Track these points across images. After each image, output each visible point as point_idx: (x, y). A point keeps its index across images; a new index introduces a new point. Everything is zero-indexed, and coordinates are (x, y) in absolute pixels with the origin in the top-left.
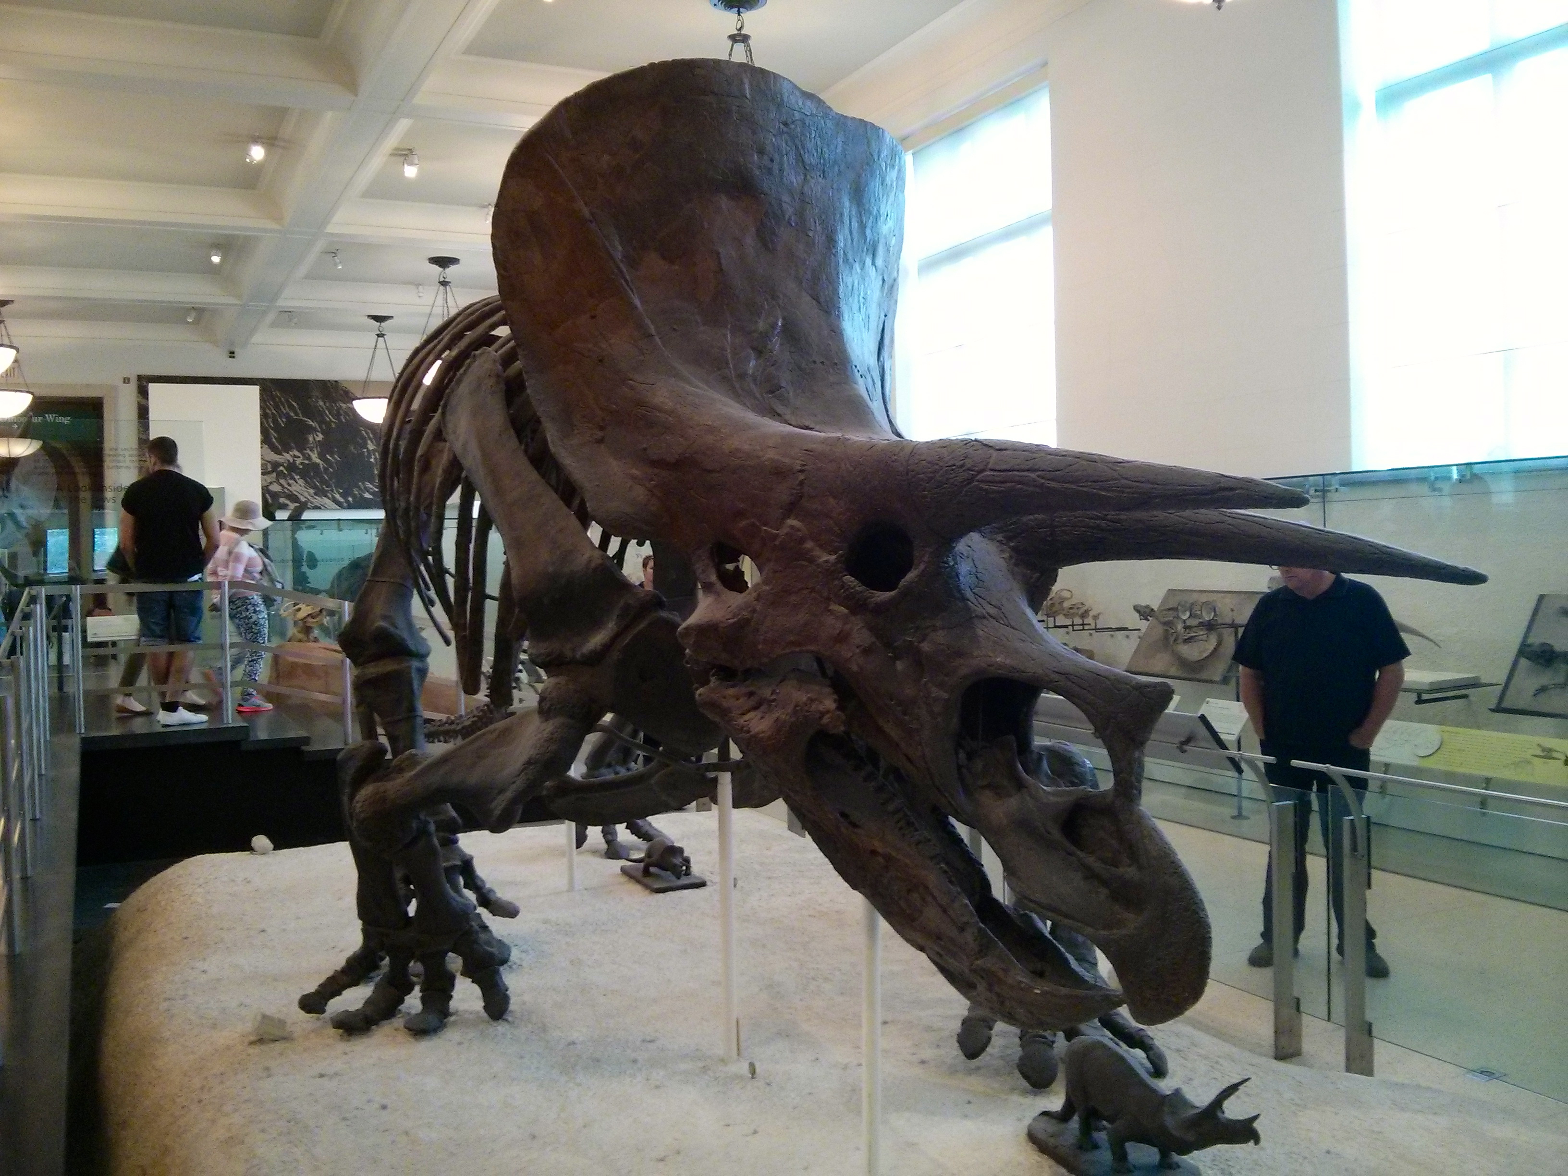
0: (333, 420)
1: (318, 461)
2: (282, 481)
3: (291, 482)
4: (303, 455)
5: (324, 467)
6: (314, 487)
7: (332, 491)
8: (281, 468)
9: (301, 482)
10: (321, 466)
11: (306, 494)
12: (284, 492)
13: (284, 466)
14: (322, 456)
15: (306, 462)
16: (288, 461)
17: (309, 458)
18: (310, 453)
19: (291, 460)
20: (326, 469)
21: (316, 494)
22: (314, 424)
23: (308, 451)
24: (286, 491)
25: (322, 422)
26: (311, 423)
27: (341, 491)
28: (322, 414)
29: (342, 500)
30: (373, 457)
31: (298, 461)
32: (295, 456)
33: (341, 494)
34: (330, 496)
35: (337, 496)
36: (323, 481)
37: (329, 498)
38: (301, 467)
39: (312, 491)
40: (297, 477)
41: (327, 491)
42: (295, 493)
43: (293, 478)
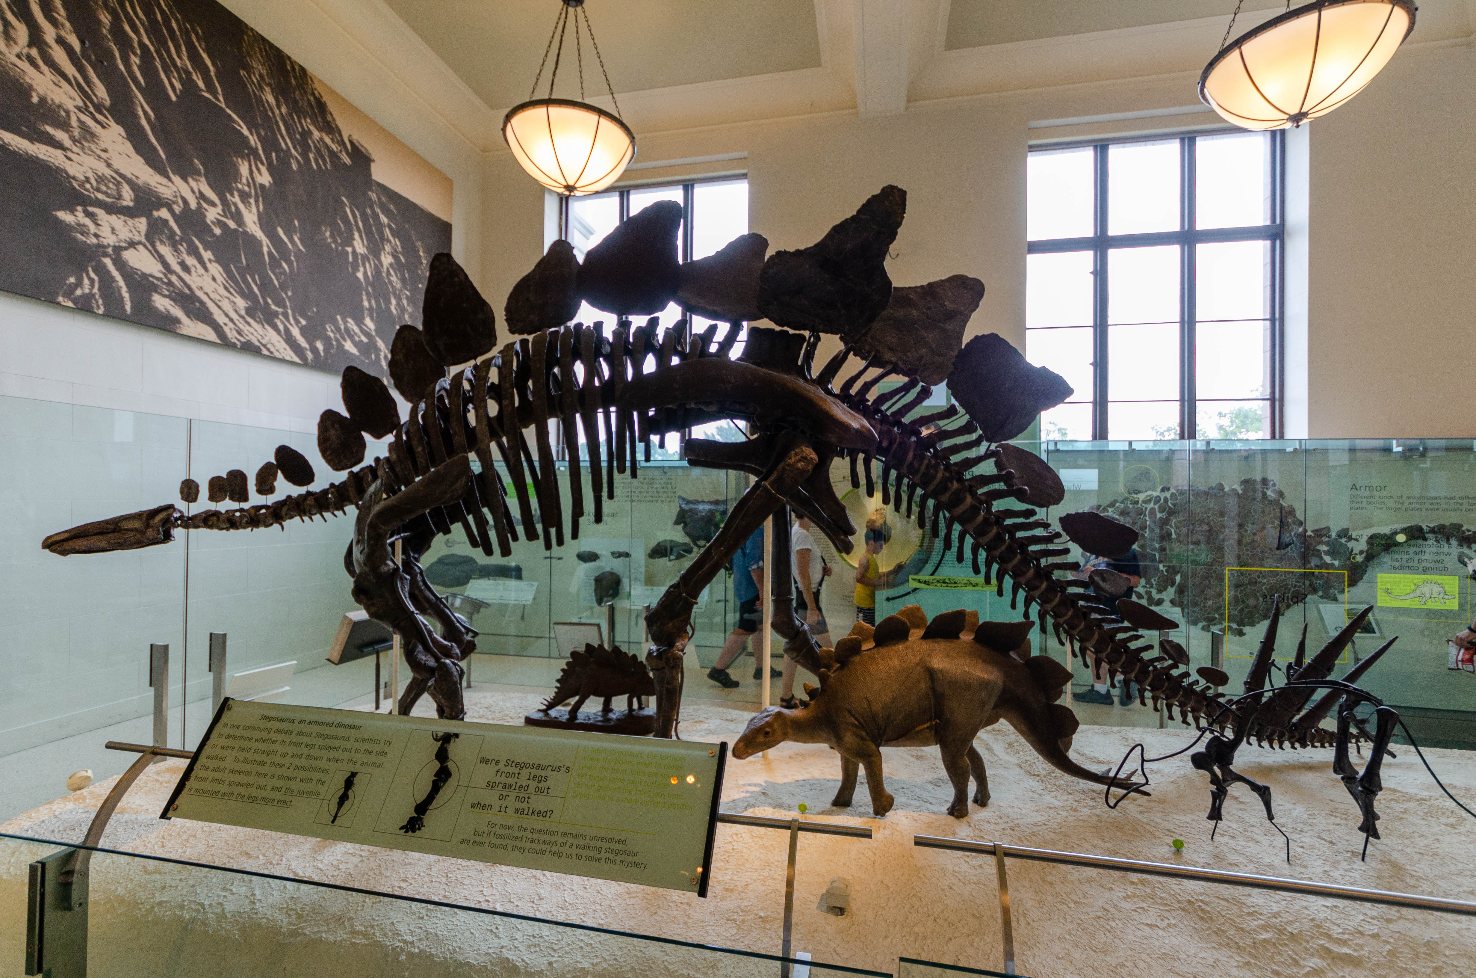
0: (293, 151)
1: (259, 234)
2: (165, 250)
3: (190, 261)
4: (225, 203)
5: (270, 253)
6: (248, 295)
7: (286, 315)
8: (164, 213)
9: (215, 269)
10: (265, 250)
11: (226, 305)
12: (170, 283)
13: (171, 211)
14: (266, 223)
15: (232, 225)
16: (184, 200)
17: (238, 217)
18: (241, 206)
19: (193, 205)
20: (275, 263)
21: (250, 312)
22: (253, 140)
23: (237, 199)
24: (174, 279)
25: (270, 143)
26: (245, 131)
27: (304, 322)
28: (269, 123)
29: (303, 343)
30: (361, 269)
31: (212, 214)
32: (202, 196)
33: (303, 331)
34: (281, 327)
35: (296, 332)
36: (266, 287)
37: (278, 331)
38: (217, 231)
39: (241, 303)
40: (207, 255)
41: (276, 314)
42: (199, 294)
43: (193, 252)
